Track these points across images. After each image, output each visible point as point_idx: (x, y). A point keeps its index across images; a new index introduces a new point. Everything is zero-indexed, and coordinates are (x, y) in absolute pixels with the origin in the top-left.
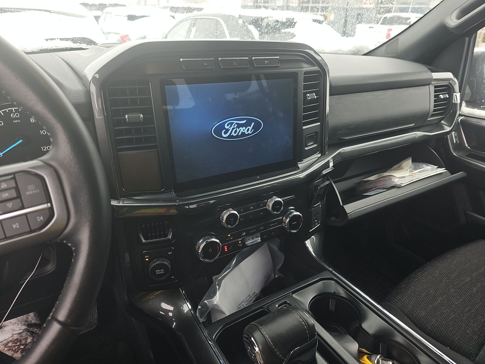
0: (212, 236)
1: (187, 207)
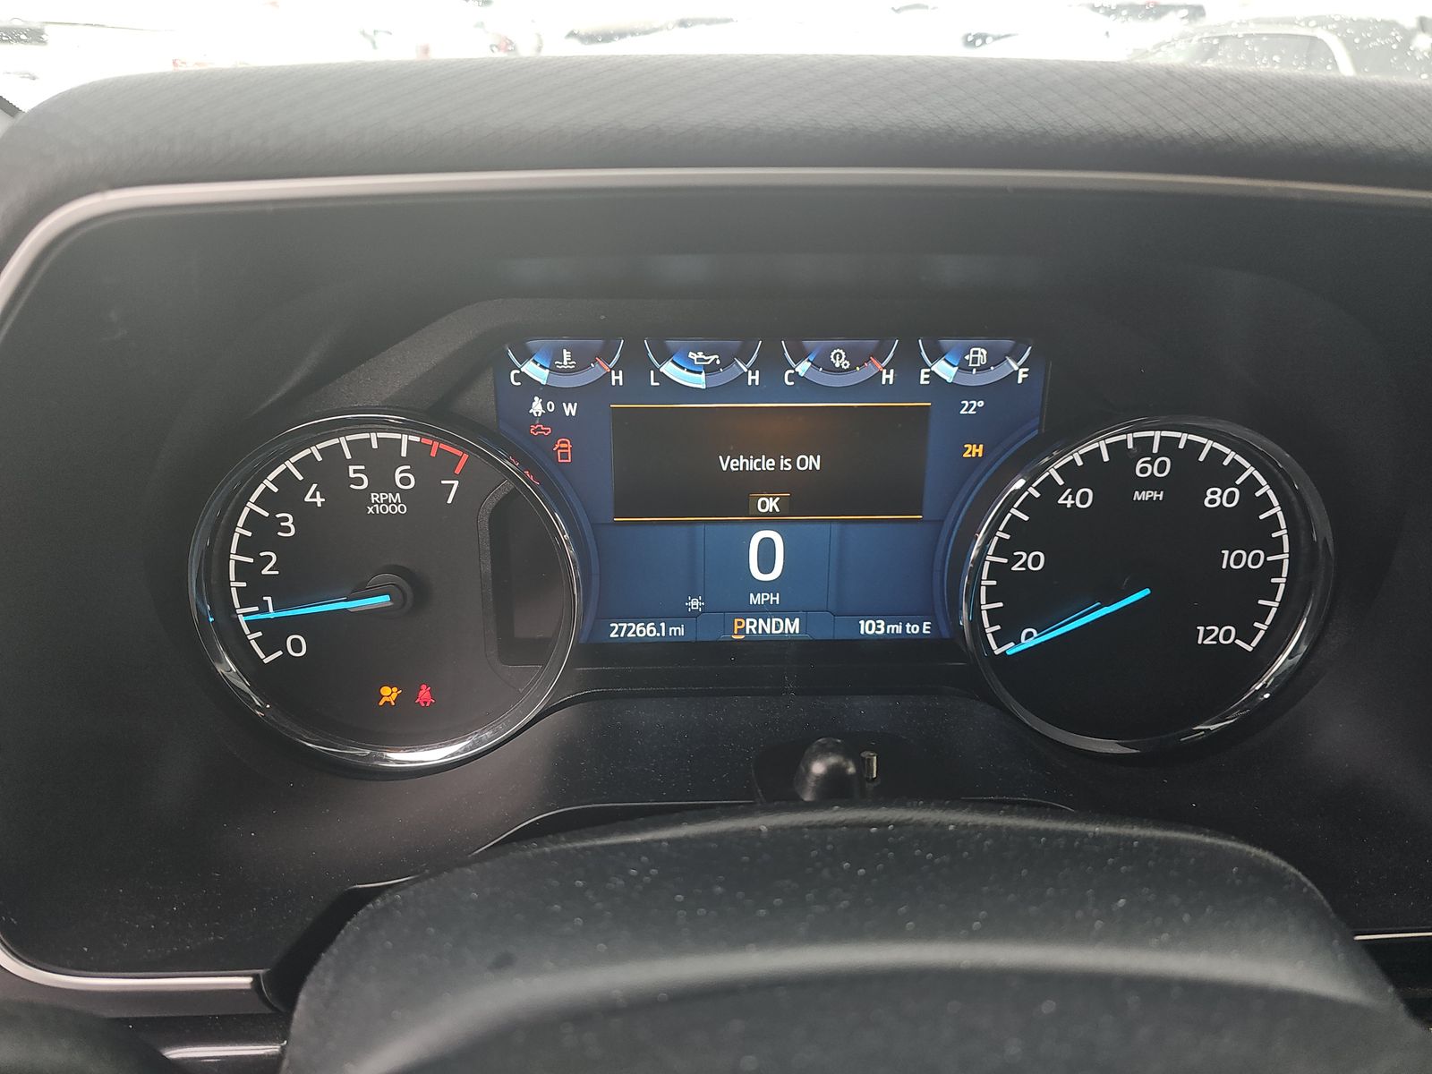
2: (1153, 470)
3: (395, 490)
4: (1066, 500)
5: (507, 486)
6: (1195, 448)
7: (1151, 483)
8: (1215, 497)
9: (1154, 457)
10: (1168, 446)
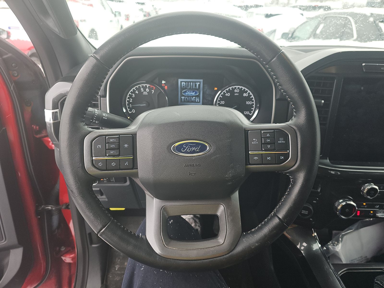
0: (350, 200)
1: (329, 171)
2: (237, 91)
3: (146, 91)
4: (226, 95)
5: (159, 91)
6: (242, 88)
7: (237, 93)
8: (245, 95)
9: (237, 90)
10: (238, 88)
